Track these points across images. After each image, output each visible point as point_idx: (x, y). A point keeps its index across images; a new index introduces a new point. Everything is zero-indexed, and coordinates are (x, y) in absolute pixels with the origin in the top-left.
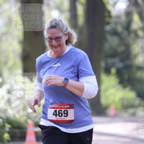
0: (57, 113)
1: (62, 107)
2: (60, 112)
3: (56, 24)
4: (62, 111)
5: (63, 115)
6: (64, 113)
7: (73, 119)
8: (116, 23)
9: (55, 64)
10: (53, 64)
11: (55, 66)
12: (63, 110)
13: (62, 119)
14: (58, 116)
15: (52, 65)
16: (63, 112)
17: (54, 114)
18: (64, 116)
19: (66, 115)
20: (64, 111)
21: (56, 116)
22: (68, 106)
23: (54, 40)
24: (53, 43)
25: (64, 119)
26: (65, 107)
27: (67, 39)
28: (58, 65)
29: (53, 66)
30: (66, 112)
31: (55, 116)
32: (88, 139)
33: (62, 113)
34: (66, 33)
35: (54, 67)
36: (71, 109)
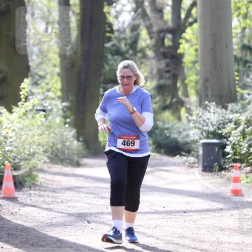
1: (130, 137)
5: (131, 144)
7: (138, 148)
13: (129, 148)
16: (130, 142)
22: (135, 138)
23: (125, 78)
26: (133, 138)
30: (133, 142)
36: (137, 140)
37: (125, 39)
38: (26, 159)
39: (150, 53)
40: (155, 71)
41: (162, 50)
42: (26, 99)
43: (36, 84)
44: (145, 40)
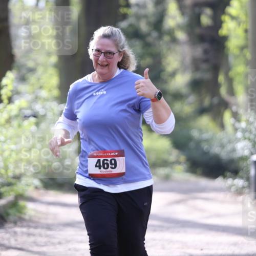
0: (101, 164)
1: (108, 154)
2: (105, 162)
3: (112, 33)
4: (107, 160)
5: (110, 166)
6: (111, 164)
7: (124, 170)
8: (138, 17)
9: (98, 91)
10: (95, 91)
11: (97, 93)
12: (109, 159)
13: (108, 172)
14: (102, 168)
15: (93, 92)
16: (109, 162)
17: (96, 166)
18: (112, 168)
19: (113, 166)
20: (111, 161)
21: (100, 168)
22: (116, 154)
23: (103, 54)
24: (100, 59)
25: (112, 171)
26: (112, 154)
27: (120, 60)
28: (102, 93)
29: (94, 94)
30: (113, 162)
31: (98, 168)
32: (146, 204)
33: (107, 164)
34: (121, 50)
35: (96, 95)
36: (120, 158)
37: (146, 16)
38: (9, 184)
39: (181, 36)
40: (188, 60)
41: (198, 31)
42: (10, 100)
43: (22, 79)
44: (174, 18)
